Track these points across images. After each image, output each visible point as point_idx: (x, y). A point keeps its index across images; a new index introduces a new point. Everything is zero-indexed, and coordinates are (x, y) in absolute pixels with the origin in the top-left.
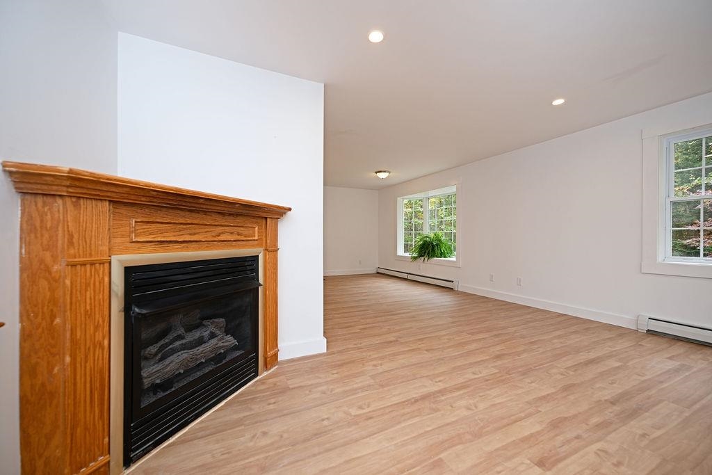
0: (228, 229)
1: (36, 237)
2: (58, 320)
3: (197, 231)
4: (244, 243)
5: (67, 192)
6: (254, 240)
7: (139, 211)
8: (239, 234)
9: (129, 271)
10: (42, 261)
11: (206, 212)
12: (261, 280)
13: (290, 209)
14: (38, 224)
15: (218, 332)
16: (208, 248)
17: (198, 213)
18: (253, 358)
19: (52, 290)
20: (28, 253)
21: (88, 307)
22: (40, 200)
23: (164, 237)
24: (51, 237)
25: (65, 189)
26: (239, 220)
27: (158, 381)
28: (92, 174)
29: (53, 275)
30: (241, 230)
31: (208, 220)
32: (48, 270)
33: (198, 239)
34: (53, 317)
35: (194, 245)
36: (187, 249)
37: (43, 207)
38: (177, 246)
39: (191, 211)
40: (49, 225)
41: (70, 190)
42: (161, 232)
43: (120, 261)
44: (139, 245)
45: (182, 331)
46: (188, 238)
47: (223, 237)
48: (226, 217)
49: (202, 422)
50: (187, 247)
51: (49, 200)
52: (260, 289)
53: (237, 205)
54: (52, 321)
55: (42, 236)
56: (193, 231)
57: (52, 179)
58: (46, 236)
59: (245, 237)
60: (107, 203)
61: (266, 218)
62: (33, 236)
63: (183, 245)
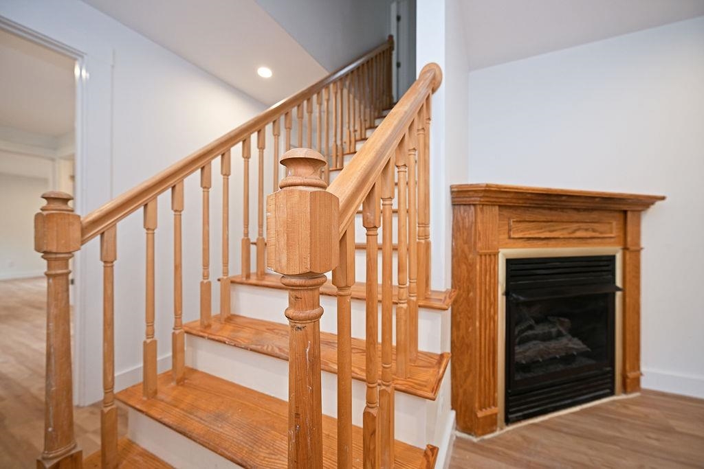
0: (584, 226)
1: (460, 235)
2: (471, 294)
3: (556, 228)
4: (599, 240)
5: (480, 201)
6: (611, 238)
7: (514, 212)
8: (594, 231)
9: (509, 262)
10: (463, 251)
11: (563, 209)
12: (619, 283)
13: (663, 198)
14: (461, 226)
15: (564, 332)
16: (564, 245)
17: (556, 210)
18: (608, 372)
19: (469, 272)
20: (456, 245)
21: (487, 288)
22: (462, 208)
23: (530, 234)
24: (468, 234)
25: (478, 199)
26: (595, 215)
27: (524, 362)
28: (497, 186)
29: (469, 261)
30: (596, 226)
31: (565, 216)
32: (466, 258)
33: (556, 236)
34: (469, 292)
35: (553, 242)
36: (547, 245)
37: (464, 213)
38: (540, 243)
39: (550, 209)
40: (467, 225)
41: (482, 200)
42: (528, 229)
43: (504, 255)
44: (515, 241)
45: (532, 322)
46: (548, 235)
47: (578, 234)
48: (582, 213)
49: (560, 417)
50: (547, 244)
51: (467, 208)
52: (619, 294)
53: (597, 200)
54: (468, 294)
55: (463, 233)
56: (552, 228)
57: (473, 193)
58: (465, 234)
59: (601, 233)
60: (497, 208)
61: (625, 212)
62: (458, 234)
63: (544, 242)
